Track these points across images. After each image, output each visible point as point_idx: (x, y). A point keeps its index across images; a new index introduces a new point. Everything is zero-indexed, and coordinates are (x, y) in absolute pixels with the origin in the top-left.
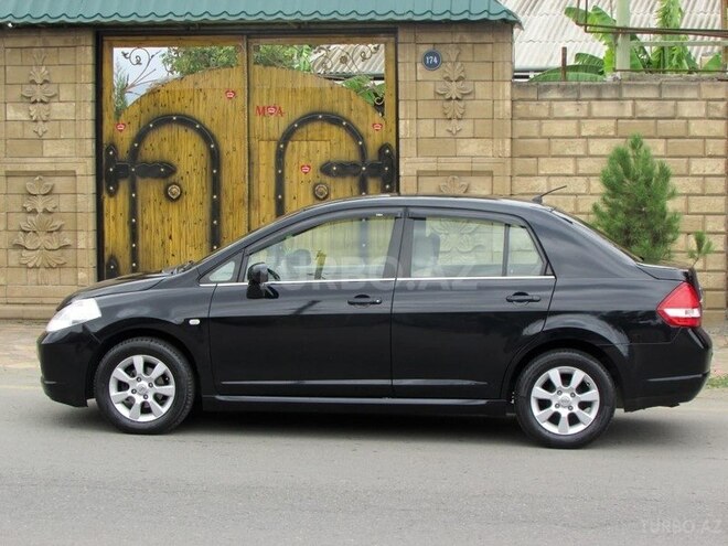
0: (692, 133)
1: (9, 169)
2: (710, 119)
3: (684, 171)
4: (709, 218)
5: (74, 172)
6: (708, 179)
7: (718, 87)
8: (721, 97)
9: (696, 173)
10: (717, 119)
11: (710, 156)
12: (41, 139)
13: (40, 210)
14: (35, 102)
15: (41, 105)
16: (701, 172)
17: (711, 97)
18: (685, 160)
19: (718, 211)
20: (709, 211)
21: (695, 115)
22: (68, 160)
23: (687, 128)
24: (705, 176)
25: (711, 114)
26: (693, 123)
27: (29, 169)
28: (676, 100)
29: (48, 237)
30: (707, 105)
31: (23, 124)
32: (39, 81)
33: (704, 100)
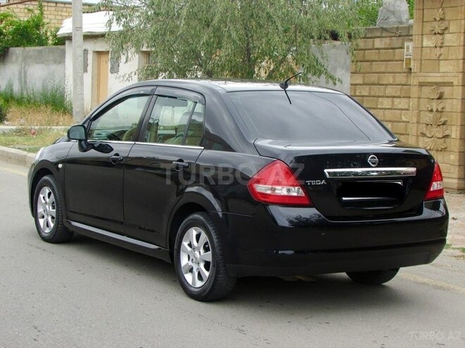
1: (421, 81)
5: (453, 83)
12: (439, 60)
13: (434, 110)
14: (435, 34)
15: (438, 36)
22: (449, 74)
27: (430, 81)
29: (438, 129)
31: (430, 50)
32: (438, 19)
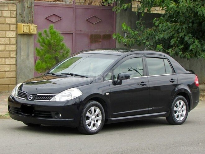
0: (7, 23)
2: (11, 17)
3: (4, 36)
4: (11, 52)
6: (11, 38)
7: (13, 6)
8: (14, 10)
9: (8, 36)
10: (13, 17)
11: (11, 31)
16: (9, 36)
17: (12, 10)
18: (4, 32)
19: (14, 50)
20: (12, 50)
21: (7, 16)
23: (5, 20)
24: (10, 38)
25: (12, 16)
26: (7, 19)
28: (2, 10)
30: (11, 13)
33: (9, 11)
